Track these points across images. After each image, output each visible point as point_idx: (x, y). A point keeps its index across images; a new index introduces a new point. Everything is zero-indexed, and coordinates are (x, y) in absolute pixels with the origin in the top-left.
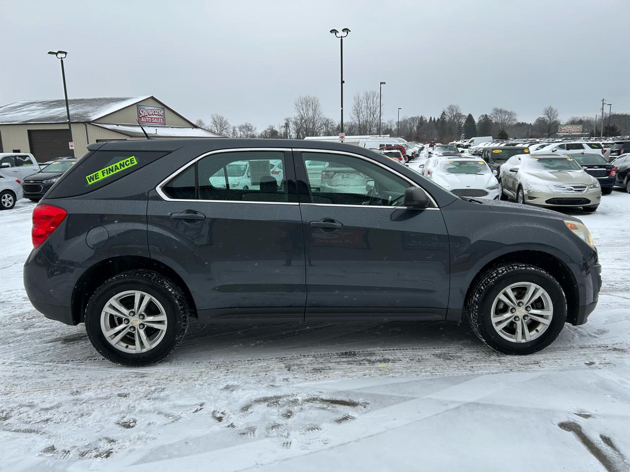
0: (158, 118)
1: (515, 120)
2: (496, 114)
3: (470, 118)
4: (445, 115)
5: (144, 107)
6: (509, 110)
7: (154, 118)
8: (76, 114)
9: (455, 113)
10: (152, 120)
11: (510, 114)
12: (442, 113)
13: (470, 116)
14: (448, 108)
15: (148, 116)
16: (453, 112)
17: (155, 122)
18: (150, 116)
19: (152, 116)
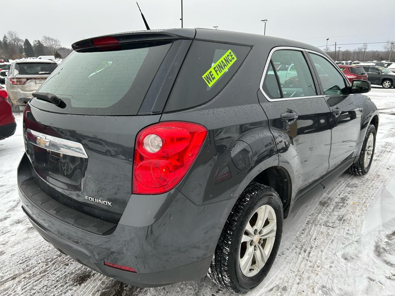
1: (59, 45)
2: (46, 40)
3: (27, 42)
4: (6, 37)
6: (55, 38)
9: (14, 37)
11: (56, 41)
12: (4, 36)
13: (27, 41)
14: (8, 33)
16: (12, 36)
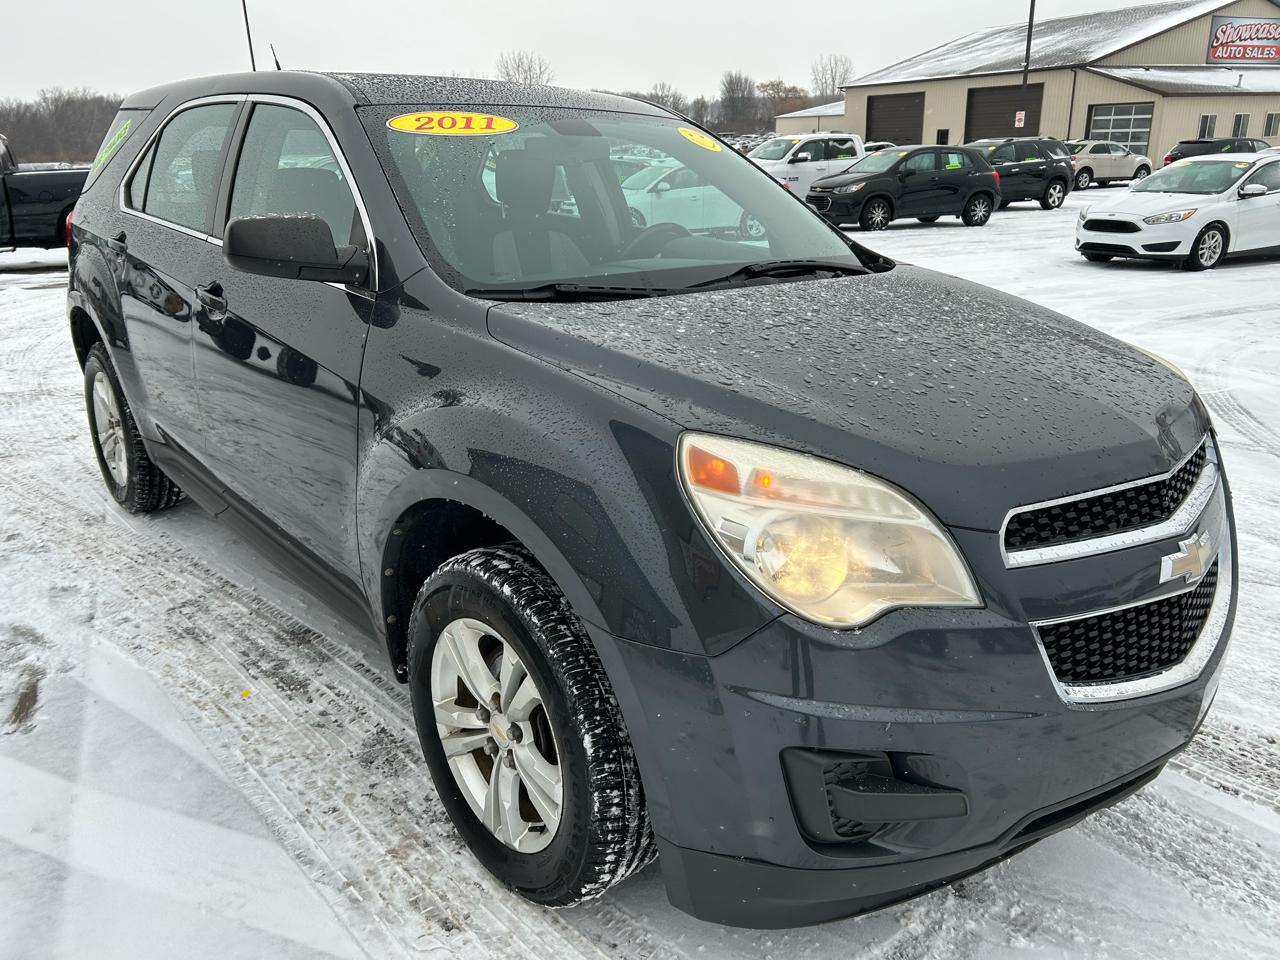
0: (1264, 47)
5: (1230, 20)
7: (1253, 47)
8: (1067, 49)
10: (1245, 52)
15: (1238, 43)
17: (1254, 58)
18: (1243, 43)
19: (1249, 42)
